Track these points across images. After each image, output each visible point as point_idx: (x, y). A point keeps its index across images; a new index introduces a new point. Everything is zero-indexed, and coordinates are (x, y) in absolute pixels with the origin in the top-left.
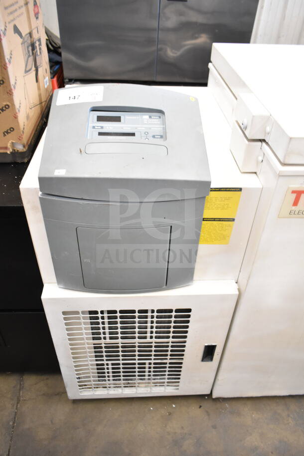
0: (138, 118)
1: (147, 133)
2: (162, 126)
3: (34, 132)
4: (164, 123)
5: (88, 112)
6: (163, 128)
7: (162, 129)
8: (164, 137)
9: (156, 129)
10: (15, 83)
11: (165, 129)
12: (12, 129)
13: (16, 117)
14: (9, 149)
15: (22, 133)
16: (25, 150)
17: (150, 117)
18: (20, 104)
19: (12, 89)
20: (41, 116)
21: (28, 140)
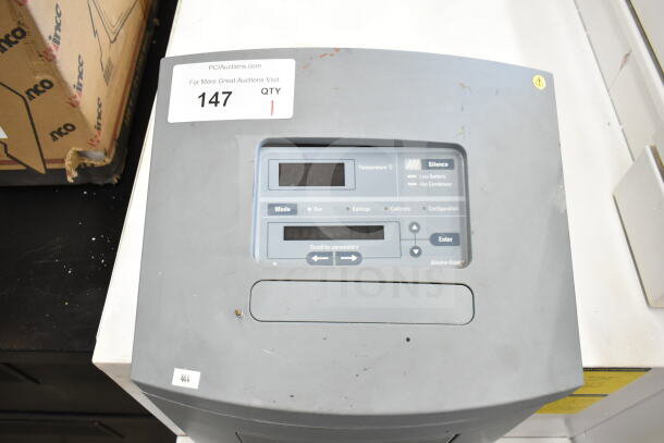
0: (390, 167)
1: (415, 227)
2: (456, 199)
3: (129, 87)
4: (464, 188)
5: (257, 147)
6: (461, 203)
7: (456, 209)
8: (463, 238)
9: (442, 209)
10: (58, 27)
11: (466, 208)
12: (69, 128)
13: (74, 105)
14: (70, 174)
15: (95, 132)
16: (108, 161)
17: (425, 165)
18: (81, 65)
19: (50, 50)
20: (145, 25)
21: (115, 131)
